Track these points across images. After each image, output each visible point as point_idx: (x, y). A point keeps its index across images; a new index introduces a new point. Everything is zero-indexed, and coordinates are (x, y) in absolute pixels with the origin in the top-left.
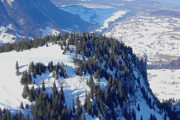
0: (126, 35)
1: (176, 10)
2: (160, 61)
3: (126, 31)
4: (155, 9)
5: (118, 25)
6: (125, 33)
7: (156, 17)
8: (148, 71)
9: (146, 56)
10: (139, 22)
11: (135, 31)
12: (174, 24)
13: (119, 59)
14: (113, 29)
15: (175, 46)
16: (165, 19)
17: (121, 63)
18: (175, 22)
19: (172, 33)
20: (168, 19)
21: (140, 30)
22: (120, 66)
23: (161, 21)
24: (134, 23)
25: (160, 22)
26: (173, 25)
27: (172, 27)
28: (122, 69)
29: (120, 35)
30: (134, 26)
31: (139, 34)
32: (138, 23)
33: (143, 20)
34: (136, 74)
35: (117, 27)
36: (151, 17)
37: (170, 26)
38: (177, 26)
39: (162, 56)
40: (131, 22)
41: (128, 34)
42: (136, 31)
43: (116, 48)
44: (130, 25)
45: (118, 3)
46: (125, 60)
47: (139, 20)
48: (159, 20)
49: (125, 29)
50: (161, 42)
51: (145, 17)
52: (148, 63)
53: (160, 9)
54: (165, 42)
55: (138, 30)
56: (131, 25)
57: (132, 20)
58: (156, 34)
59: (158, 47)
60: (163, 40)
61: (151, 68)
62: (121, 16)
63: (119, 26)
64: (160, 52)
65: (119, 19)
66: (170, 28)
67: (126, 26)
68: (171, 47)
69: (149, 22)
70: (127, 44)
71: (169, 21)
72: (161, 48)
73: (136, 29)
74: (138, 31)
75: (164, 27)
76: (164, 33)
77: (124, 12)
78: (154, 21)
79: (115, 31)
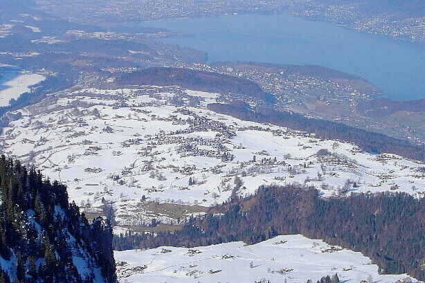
0: (47, 145)
1: (195, 67)
2: (155, 223)
3: (45, 135)
4: (131, 64)
5: (19, 116)
6: (44, 140)
7: (136, 90)
8: (118, 256)
9: (109, 210)
10: (85, 105)
11: (72, 133)
12: (191, 109)
13: (26, 222)
14: (6, 130)
15: (197, 176)
16: (162, 94)
17: (32, 233)
18: (195, 102)
19: (186, 136)
20: (172, 95)
21: (86, 130)
22: (32, 242)
23: (150, 100)
24: (70, 110)
25: (150, 104)
26: (189, 113)
27: (186, 117)
28: (37, 251)
29: (29, 148)
30: (70, 120)
31: (86, 142)
32: (80, 109)
33: (96, 101)
34: (81, 265)
35: (18, 123)
36: (120, 91)
37: (180, 116)
38: (200, 115)
39: (157, 207)
40: (60, 108)
41: (54, 144)
42: (77, 135)
43: (16, 187)
44: (56, 116)
45: (19, 51)
46: (45, 226)
47: (84, 100)
48: (145, 98)
49: (42, 130)
50: (155, 165)
51: (103, 92)
52: (117, 231)
53: (149, 64)
54: (164, 163)
55: (82, 129)
56: (61, 115)
57: (63, 102)
58: (138, 142)
59: (146, 181)
60: (159, 157)
61: (127, 244)
62: (29, 91)
63: (22, 121)
64: (153, 197)
65: (24, 101)
66: (181, 122)
67: (44, 119)
68: (185, 180)
69: (116, 107)
70: (50, 176)
71: (175, 102)
72: (156, 183)
73: (78, 130)
74: (83, 133)
75: (162, 119)
76: (161, 138)
77: (37, 79)
78: (129, 103)
79: (14, 137)
